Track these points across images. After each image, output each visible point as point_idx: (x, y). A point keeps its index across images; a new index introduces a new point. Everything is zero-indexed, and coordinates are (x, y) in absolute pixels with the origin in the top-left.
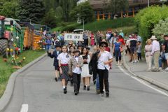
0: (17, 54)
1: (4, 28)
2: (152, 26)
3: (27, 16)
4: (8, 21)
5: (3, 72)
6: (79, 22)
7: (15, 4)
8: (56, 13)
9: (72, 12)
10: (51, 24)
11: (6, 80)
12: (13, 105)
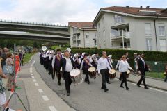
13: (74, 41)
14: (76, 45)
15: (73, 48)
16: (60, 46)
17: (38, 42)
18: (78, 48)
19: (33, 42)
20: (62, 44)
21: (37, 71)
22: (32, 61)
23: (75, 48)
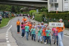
13: (52, 5)
14: (54, 9)
15: (50, 12)
16: (37, 10)
17: (16, 7)
18: (55, 12)
19: (11, 6)
20: (39, 8)
22: (9, 26)
23: (53, 12)
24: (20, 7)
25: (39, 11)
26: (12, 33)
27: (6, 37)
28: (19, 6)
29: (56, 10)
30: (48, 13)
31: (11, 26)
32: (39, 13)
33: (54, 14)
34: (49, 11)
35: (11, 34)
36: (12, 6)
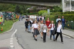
0: (15, 19)
1: (12, 14)
2: (41, 14)
3: (16, 12)
4: (13, 13)
5: (12, 23)
6: (27, 13)
7: (14, 9)
8: (22, 11)
9: (25, 11)
10: (21, 14)
11: (12, 25)
12: (14, 30)
17: (21, 7)
20: (51, 8)
21: (18, 42)
24: (27, 6)
25: (50, 12)
26: (17, 39)
27: (11, 43)
28: (24, 6)
29: (73, 9)
30: (62, 13)
31: (16, 30)
32: (51, 14)
33: (70, 14)
34: (64, 11)
35: (17, 41)
36: (17, 5)
